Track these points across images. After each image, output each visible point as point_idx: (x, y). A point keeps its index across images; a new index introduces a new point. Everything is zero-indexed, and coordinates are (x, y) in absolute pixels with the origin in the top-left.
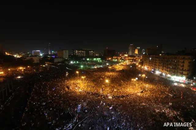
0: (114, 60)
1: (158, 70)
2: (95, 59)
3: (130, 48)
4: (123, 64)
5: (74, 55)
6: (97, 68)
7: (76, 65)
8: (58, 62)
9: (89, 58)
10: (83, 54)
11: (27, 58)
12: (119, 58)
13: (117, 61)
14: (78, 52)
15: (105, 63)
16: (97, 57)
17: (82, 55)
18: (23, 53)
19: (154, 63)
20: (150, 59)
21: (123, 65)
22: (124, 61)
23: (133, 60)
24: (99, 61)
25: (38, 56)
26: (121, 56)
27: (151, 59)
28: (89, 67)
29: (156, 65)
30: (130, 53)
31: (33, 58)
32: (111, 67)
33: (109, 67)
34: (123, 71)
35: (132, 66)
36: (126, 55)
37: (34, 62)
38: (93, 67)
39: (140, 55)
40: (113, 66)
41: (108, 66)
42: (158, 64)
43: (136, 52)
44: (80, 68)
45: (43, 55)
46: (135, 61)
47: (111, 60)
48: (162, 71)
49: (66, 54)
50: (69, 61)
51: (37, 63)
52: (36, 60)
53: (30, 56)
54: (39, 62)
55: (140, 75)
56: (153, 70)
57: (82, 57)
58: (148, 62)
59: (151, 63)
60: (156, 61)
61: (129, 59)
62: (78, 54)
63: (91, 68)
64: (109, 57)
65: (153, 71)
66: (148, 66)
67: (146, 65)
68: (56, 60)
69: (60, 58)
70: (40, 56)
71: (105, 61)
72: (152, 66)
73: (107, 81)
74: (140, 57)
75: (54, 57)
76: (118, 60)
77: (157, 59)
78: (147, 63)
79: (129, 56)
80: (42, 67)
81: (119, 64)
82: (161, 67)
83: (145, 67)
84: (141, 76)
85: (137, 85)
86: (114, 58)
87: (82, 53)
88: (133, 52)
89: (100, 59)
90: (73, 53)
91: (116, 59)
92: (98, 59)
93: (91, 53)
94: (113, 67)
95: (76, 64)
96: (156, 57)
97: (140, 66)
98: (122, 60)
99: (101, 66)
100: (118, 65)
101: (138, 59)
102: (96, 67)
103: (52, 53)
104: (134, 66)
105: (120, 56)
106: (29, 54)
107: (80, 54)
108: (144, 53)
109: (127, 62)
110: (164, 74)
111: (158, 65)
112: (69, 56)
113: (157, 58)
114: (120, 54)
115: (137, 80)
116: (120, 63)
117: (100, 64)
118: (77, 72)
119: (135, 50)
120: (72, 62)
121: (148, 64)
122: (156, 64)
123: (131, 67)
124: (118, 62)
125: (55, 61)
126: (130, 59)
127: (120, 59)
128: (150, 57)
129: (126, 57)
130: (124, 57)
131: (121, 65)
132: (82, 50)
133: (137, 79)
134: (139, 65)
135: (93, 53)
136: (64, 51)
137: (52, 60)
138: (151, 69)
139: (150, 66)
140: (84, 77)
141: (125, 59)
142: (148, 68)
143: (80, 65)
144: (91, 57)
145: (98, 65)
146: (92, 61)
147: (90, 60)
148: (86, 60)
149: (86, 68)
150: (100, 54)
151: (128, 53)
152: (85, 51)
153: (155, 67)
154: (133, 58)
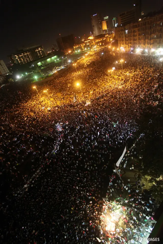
0: (76, 52)
1: (139, 46)
2: (49, 60)
3: (94, 23)
4: (91, 53)
5: (15, 64)
6: (58, 71)
7: (27, 79)
9: (41, 61)
10: (28, 57)
12: (82, 45)
13: (80, 52)
14: (19, 58)
15: (65, 61)
16: (50, 56)
17: (27, 60)
19: (133, 38)
20: (125, 32)
21: (91, 56)
22: (91, 48)
23: (102, 42)
24: (57, 61)
26: (85, 41)
27: (128, 32)
28: (47, 75)
29: (136, 40)
30: (96, 32)
32: (76, 64)
33: (74, 65)
35: (104, 52)
36: (91, 38)
38: (51, 73)
39: (111, 31)
40: (78, 61)
41: (71, 63)
42: (137, 37)
43: (105, 27)
46: (106, 42)
47: (72, 52)
48: (144, 46)
49: (3, 68)
50: (13, 77)
55: (117, 62)
56: (132, 49)
57: (30, 63)
58: (124, 38)
60: (135, 34)
61: (97, 43)
62: (20, 60)
63: (49, 75)
64: (66, 48)
65: (133, 51)
66: (125, 45)
67: (122, 45)
71: (64, 57)
72: (130, 44)
73: (78, 84)
74: (112, 33)
76: (82, 49)
77: (136, 29)
78: (123, 41)
79: (97, 37)
81: (86, 55)
82: (142, 41)
83: (121, 48)
84: (119, 62)
86: (75, 48)
87: (25, 56)
88: (100, 29)
89: (55, 57)
90: (13, 61)
91: (79, 48)
92: (53, 58)
93: (39, 51)
94: (79, 63)
95: (27, 77)
96: (134, 27)
97: (114, 48)
98: (87, 48)
99: (62, 67)
100: (84, 57)
101: (110, 38)
102: (55, 71)
104: (106, 51)
105: (83, 42)
107: (24, 59)
108: (116, 26)
109: (96, 48)
110: (146, 50)
111: (138, 39)
112: (9, 68)
113: (136, 27)
114: (81, 39)
115: (114, 70)
116: (86, 53)
117: (59, 64)
118: (34, 87)
119: (101, 24)
120: (18, 77)
121: (124, 42)
122: (135, 38)
123: (102, 54)
124: (82, 54)
126: (99, 42)
127: (85, 47)
128: (125, 30)
129: (91, 40)
130: (89, 42)
131: (88, 56)
132: (23, 52)
133: (114, 68)
134: (112, 48)
135: (41, 50)
138: (129, 49)
139: (127, 44)
140: (46, 91)
141: (91, 44)
142: (125, 47)
143: (33, 76)
144: (42, 58)
145: (57, 67)
146: (46, 64)
147: (42, 63)
148: (37, 65)
149: (43, 78)
150: (53, 49)
151: (93, 33)
152: (28, 51)
153: (134, 44)
154: (102, 40)
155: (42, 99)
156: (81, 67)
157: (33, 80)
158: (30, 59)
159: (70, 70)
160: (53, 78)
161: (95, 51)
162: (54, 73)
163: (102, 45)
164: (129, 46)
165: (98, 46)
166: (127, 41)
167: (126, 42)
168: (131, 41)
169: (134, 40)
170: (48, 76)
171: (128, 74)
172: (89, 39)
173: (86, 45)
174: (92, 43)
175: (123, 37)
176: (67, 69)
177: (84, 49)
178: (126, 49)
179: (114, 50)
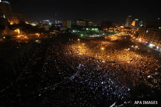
0: (110, 31)
1: (153, 43)
2: (93, 29)
3: (127, 20)
4: (118, 35)
5: (75, 24)
6: (95, 37)
8: (63, 31)
9: (88, 28)
11: (40, 26)
12: (115, 29)
13: (112, 32)
14: (79, 22)
15: (101, 33)
16: (94, 27)
17: (82, 25)
18: (37, 22)
19: (150, 36)
20: (146, 31)
22: (119, 32)
23: (128, 31)
24: (97, 31)
25: (48, 25)
26: (118, 27)
27: (148, 32)
28: (88, 36)
30: (127, 25)
31: (45, 26)
32: (106, 37)
34: (117, 41)
35: (126, 37)
36: (122, 27)
37: (45, 30)
38: (91, 36)
39: (137, 27)
40: (109, 36)
41: (104, 36)
42: (154, 37)
43: (133, 24)
44: (80, 36)
45: (51, 24)
46: (130, 32)
47: (107, 30)
48: (157, 44)
49: (69, 24)
50: (72, 30)
51: (48, 31)
52: (47, 28)
53: (42, 25)
54: (49, 30)
55: (132, 46)
56: (147, 43)
57: (82, 27)
59: (146, 36)
60: (153, 34)
61: (124, 31)
62: (79, 24)
63: (89, 37)
64: (106, 27)
66: (142, 39)
67: (140, 38)
68: (62, 29)
69: (65, 27)
70: (49, 25)
71: (102, 31)
72: (147, 39)
74: (137, 29)
75: (60, 26)
76: (114, 31)
77: (155, 32)
78: (142, 36)
79: (125, 28)
80: (52, 34)
82: (157, 40)
83: (139, 39)
84: (134, 47)
85: (128, 54)
86: (110, 29)
87: (82, 23)
88: (130, 24)
89: (97, 29)
90: (75, 23)
91: (112, 30)
92: (96, 29)
93: (90, 23)
94: (109, 37)
95: (77, 33)
96: (154, 30)
98: (117, 31)
99: (98, 36)
100: (113, 35)
101: (134, 31)
102: (93, 36)
103: (58, 22)
104: (129, 37)
105: (117, 28)
106: (41, 23)
107: (81, 24)
108: (141, 26)
109: (123, 33)
110: (157, 47)
112: (72, 25)
114: (116, 25)
116: (115, 34)
117: (97, 34)
118: (79, 40)
119: (132, 22)
120: (74, 31)
121: (143, 37)
123: (125, 38)
124: (113, 33)
125: (60, 30)
126: (126, 31)
129: (122, 28)
130: (120, 29)
131: (116, 36)
132: (82, 21)
133: (129, 49)
134: (133, 37)
136: (68, 21)
137: (58, 29)
138: (145, 42)
139: (145, 39)
141: (120, 30)
142: (142, 40)
143: (81, 34)
144: (90, 27)
146: (91, 31)
147: (89, 29)
148: (86, 29)
149: (85, 37)
150: (98, 25)
151: (124, 25)
152: (85, 21)
153: (149, 40)
154: (128, 30)
155: (79, 47)
158: (84, 25)
160: (90, 39)
161: (121, 34)
163: (127, 33)
164: (145, 40)
165: (125, 33)
166: (145, 36)
168: (148, 38)
169: (151, 38)
170: (88, 37)
171: (137, 56)
172: (121, 27)
173: (117, 29)
174: (122, 30)
175: (143, 34)
176: (100, 38)
177: (115, 31)
178: (142, 41)
179: (134, 38)
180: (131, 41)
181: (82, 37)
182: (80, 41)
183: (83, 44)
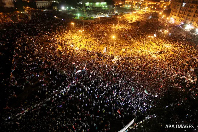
0: (126, 6)
1: (191, 23)
2: (97, 4)
4: (140, 13)
6: (101, 18)
7: (70, 13)
9: (90, 2)
12: (134, 2)
13: (130, 8)
15: (112, 11)
19: (188, 13)
20: (182, 5)
21: (139, 15)
22: (142, 7)
23: (155, 6)
24: (104, 7)
27: (185, 5)
28: (89, 16)
29: (190, 16)
32: (120, 17)
33: (118, 17)
34: (137, 23)
35: (152, 16)
37: (5, 6)
38: (94, 17)
40: (124, 15)
41: (117, 15)
44: (76, 18)
46: (158, 8)
47: (122, 5)
48: (196, 25)
50: (59, 6)
54: (13, 6)
55: (161, 31)
56: (182, 23)
60: (192, 9)
61: (149, 6)
63: (92, 18)
65: (182, 25)
66: (176, 17)
67: (173, 16)
71: (113, 7)
72: (183, 17)
73: (114, 37)
74: (168, 1)
76: (132, 6)
77: (195, 5)
78: (176, 12)
81: (134, 12)
82: (197, 19)
83: (171, 18)
84: (163, 31)
86: (127, 3)
89: (105, 3)
91: (130, 3)
92: (102, 3)
95: (70, 11)
96: (194, 2)
97: (164, 16)
98: (138, 7)
99: (107, 15)
100: (131, 14)
101: (165, 5)
104: (155, 16)
109: (146, 10)
111: (192, 15)
113: (196, 3)
115: (155, 37)
117: (105, 12)
118: (73, 24)
120: (63, 8)
121: (177, 14)
122: (190, 14)
123: (151, 17)
124: (131, 10)
126: (151, 5)
127: (136, 4)
128: (183, 2)
131: (135, 14)
133: (155, 35)
134: (162, 15)
138: (179, 22)
139: (179, 17)
140: (81, 31)
141: (143, 4)
142: (176, 19)
143: (76, 13)
145: (102, 13)
146: (93, 6)
147: (90, 4)
148: (85, 5)
149: (85, 18)
153: (186, 19)
154: (155, 4)
155: (75, 37)
156: (124, 22)
157: (75, 16)
159: (113, 20)
160: (93, 22)
161: (144, 12)
162: (97, 17)
163: (154, 9)
164: (180, 19)
165: (149, 9)
166: (181, 13)
167: (178, 15)
168: (185, 15)
169: (188, 15)
170: (90, 18)
173: (138, 3)
174: (145, 3)
175: (178, 9)
176: (110, 19)
177: (135, 6)
178: (176, 21)
179: (164, 18)
180: (158, 22)
181: (78, 18)
182: (76, 25)
183: (80, 31)
